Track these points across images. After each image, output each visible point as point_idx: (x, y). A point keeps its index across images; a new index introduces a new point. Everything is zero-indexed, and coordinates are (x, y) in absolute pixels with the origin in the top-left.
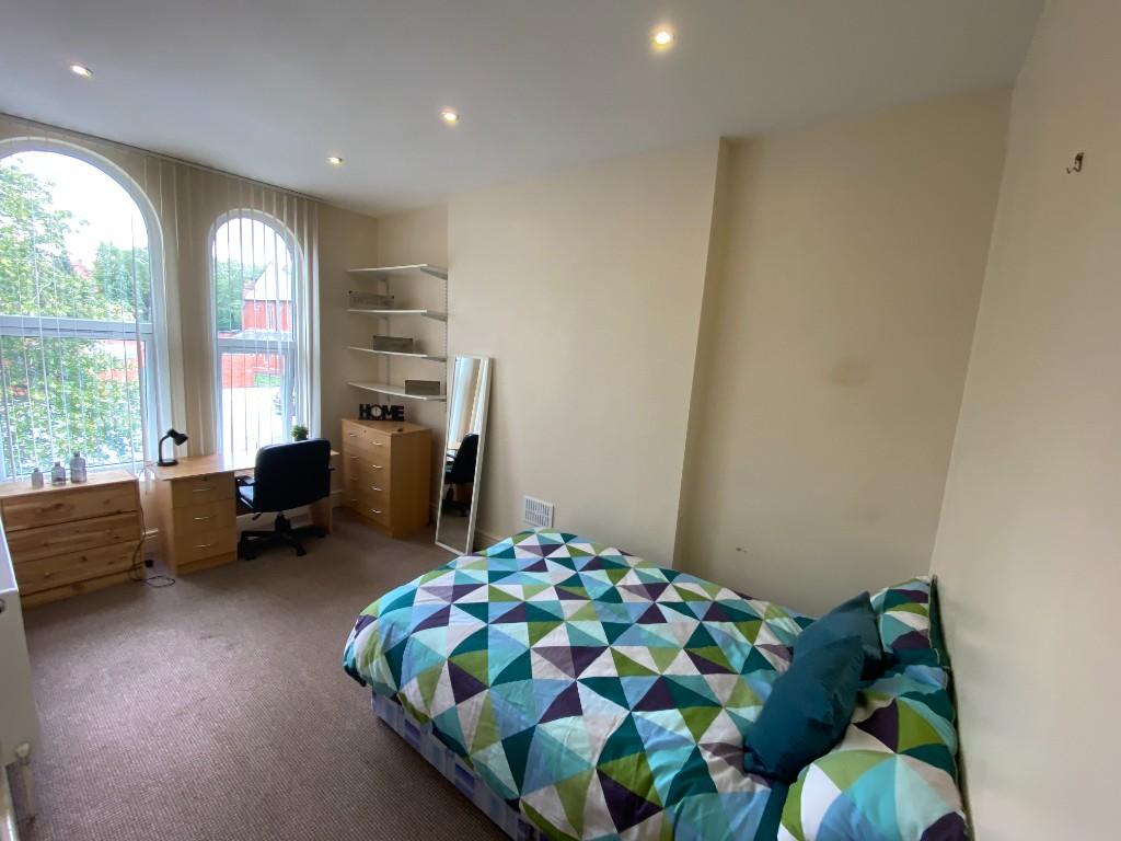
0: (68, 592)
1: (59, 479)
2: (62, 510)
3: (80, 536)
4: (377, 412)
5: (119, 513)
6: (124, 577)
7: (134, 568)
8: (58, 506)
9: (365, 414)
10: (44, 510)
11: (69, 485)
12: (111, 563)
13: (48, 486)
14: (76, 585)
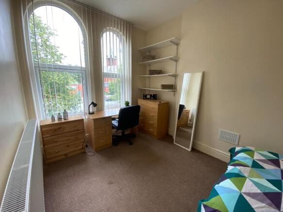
0: (63, 157)
1: (60, 119)
2: (61, 129)
3: (66, 138)
4: (148, 97)
5: (78, 130)
6: (80, 151)
7: (83, 148)
8: (60, 128)
9: (145, 97)
10: (55, 130)
11: (63, 121)
12: (76, 147)
13: (56, 121)
14: (66, 155)
